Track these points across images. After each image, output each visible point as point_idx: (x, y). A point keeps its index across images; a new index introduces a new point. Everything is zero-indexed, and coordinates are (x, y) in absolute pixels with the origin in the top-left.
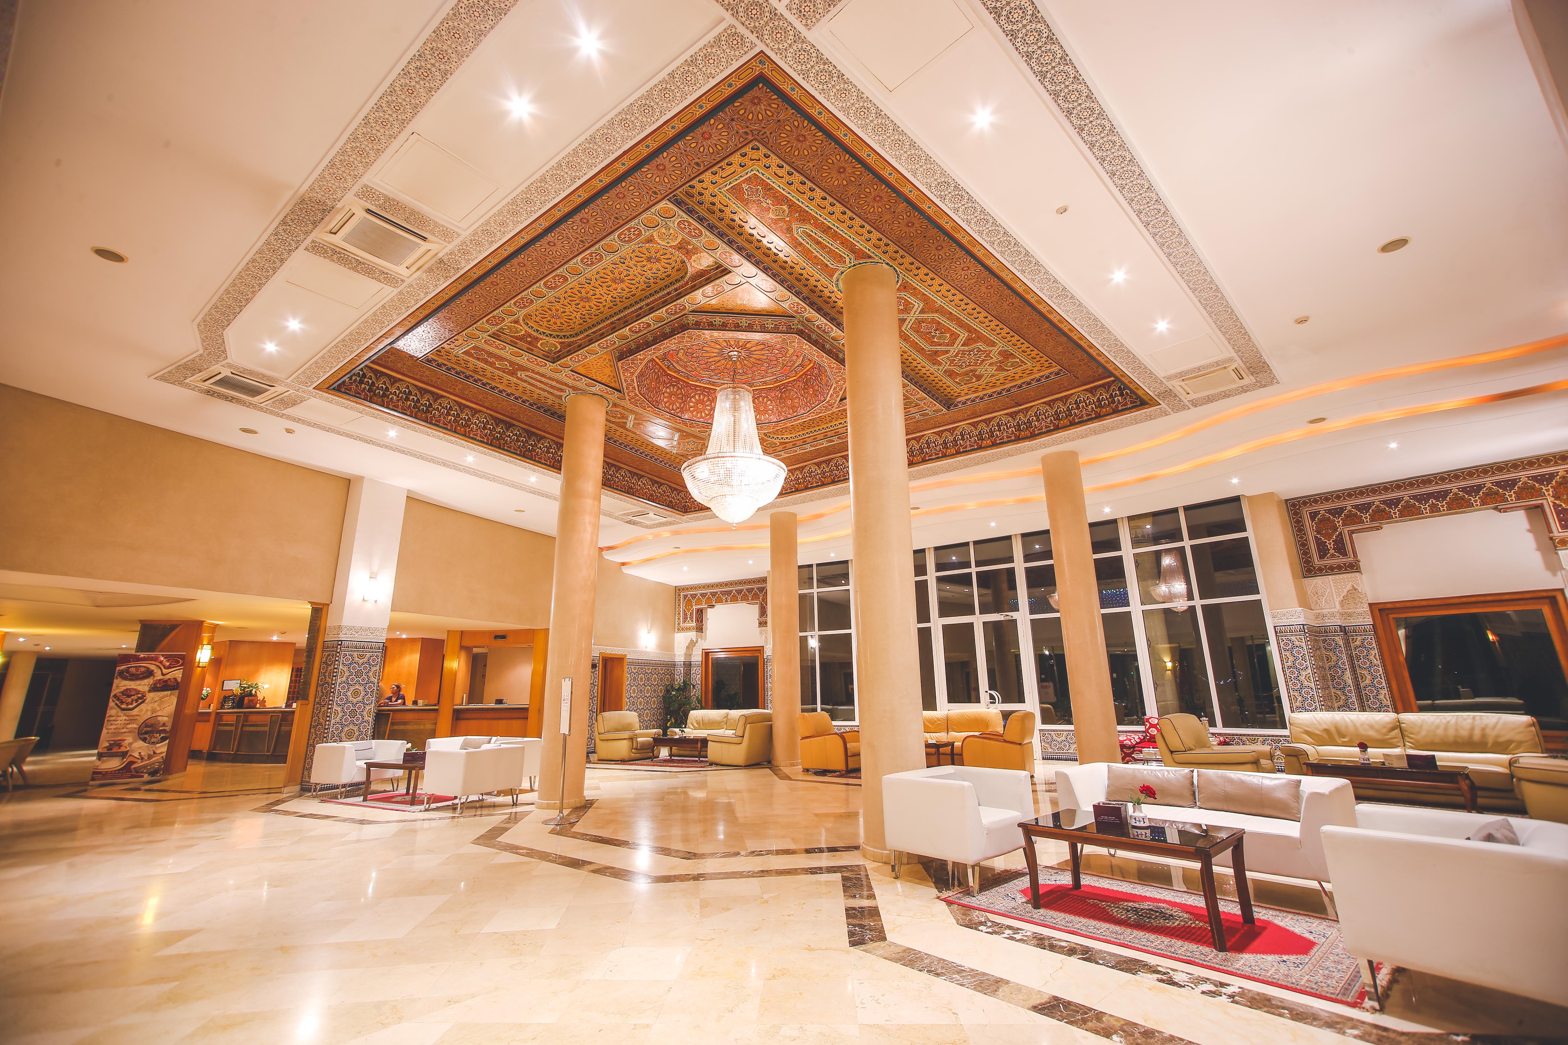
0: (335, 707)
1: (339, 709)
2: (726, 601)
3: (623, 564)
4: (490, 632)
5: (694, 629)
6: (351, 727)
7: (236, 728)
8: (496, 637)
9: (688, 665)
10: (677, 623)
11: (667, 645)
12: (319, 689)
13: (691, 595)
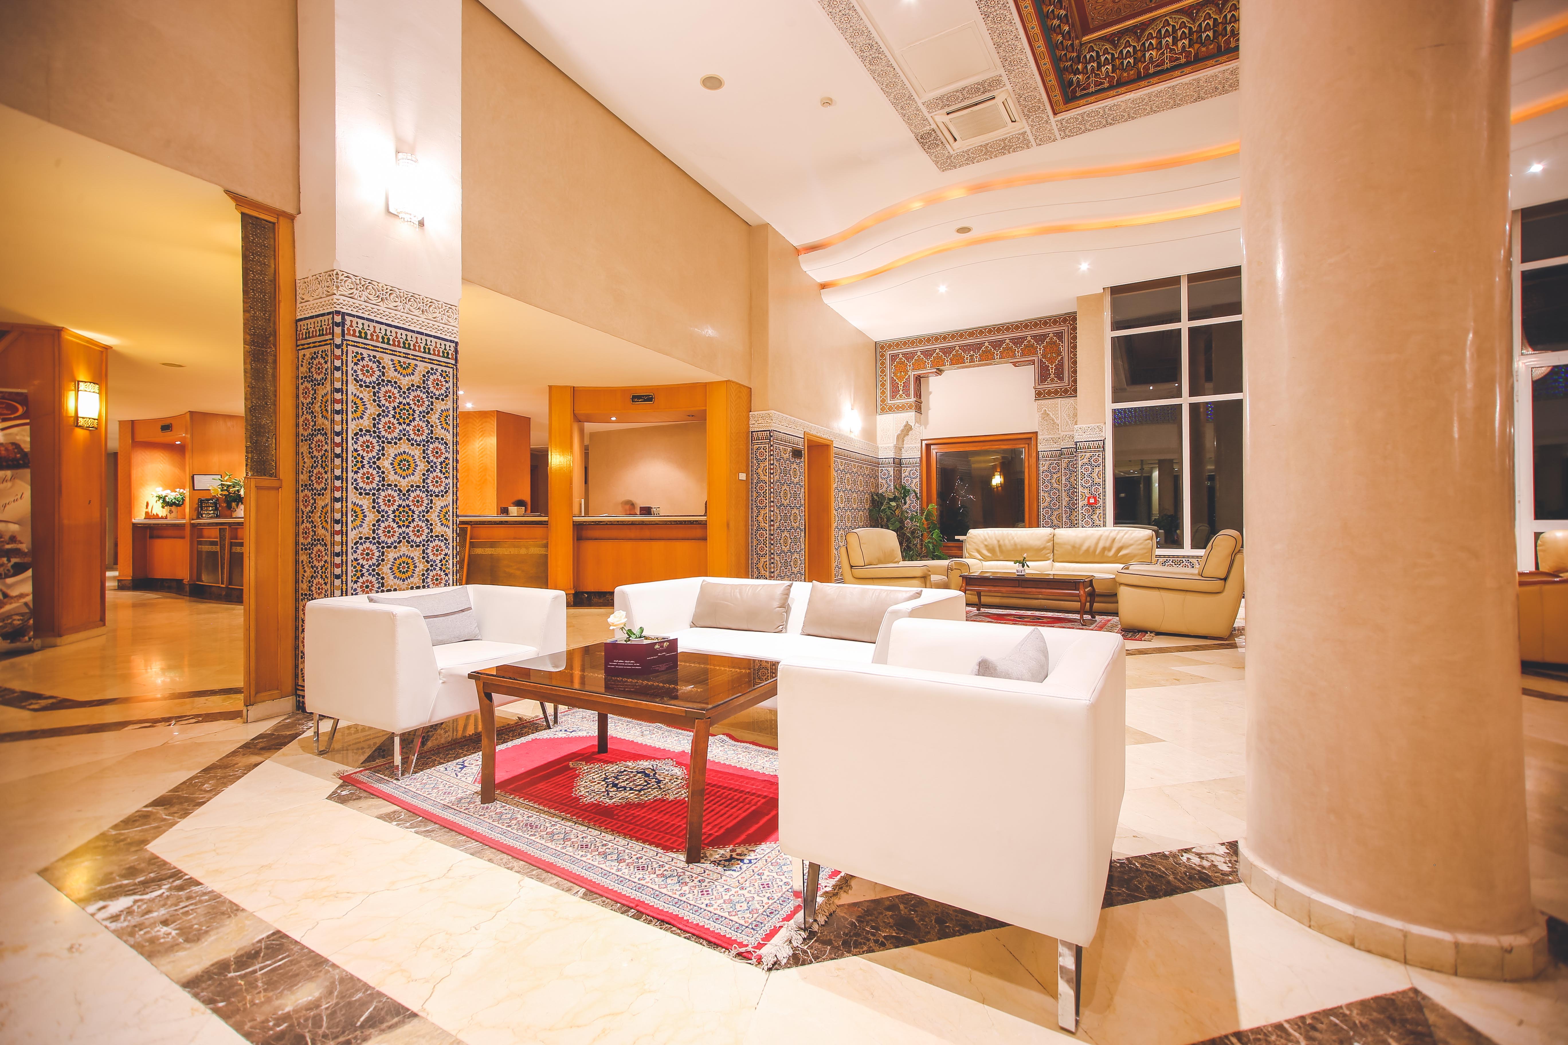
0: (353, 497)
1: (365, 502)
2: (972, 361)
3: (823, 286)
4: (624, 391)
5: (910, 407)
6: (404, 549)
7: (222, 548)
8: (636, 398)
9: (898, 463)
10: (879, 400)
11: (870, 434)
12: (304, 448)
13: (904, 354)
